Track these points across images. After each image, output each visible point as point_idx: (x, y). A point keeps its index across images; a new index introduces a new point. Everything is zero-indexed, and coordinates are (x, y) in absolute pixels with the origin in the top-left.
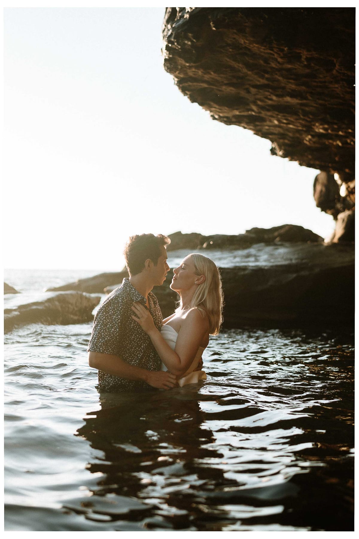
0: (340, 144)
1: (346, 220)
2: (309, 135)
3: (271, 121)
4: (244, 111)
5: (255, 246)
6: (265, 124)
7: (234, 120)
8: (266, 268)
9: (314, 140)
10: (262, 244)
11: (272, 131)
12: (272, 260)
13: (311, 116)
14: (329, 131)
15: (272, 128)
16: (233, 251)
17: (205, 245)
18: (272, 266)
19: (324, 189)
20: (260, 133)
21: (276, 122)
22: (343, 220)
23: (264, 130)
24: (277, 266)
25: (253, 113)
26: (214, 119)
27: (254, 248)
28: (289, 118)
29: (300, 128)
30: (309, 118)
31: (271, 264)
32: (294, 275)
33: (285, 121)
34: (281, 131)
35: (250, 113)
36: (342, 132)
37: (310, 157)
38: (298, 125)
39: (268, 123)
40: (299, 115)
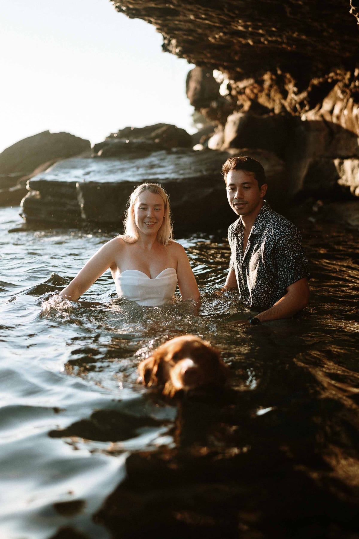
0: (251, 43)
1: (237, 122)
2: (220, 32)
3: (185, 15)
4: (160, 3)
5: (154, 154)
6: (178, 18)
7: (144, 13)
8: (178, 181)
9: (224, 38)
10: (163, 152)
11: (180, 26)
12: (181, 172)
13: (237, 12)
14: (250, 29)
15: (182, 23)
16: (133, 161)
17: (100, 153)
18: (184, 179)
19: (199, 87)
20: (165, 29)
21: (192, 17)
22: (235, 123)
23: (171, 25)
24: (189, 179)
25: (172, 6)
26: (120, 10)
27: (155, 156)
28: (210, 13)
29: (217, 25)
30: (234, 13)
31: (182, 177)
32: (211, 190)
33: (203, 16)
34: (191, 26)
35: (167, 5)
36: (263, 30)
37: (209, 55)
38: (217, 20)
39: (181, 17)
40: (223, 10)
